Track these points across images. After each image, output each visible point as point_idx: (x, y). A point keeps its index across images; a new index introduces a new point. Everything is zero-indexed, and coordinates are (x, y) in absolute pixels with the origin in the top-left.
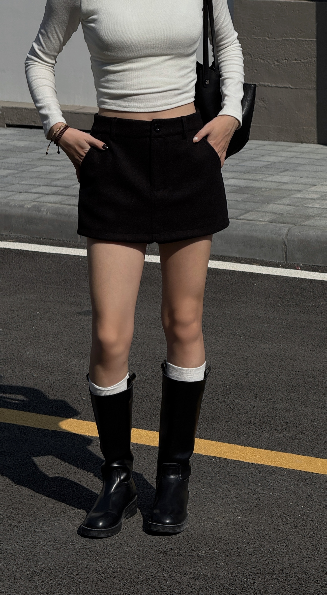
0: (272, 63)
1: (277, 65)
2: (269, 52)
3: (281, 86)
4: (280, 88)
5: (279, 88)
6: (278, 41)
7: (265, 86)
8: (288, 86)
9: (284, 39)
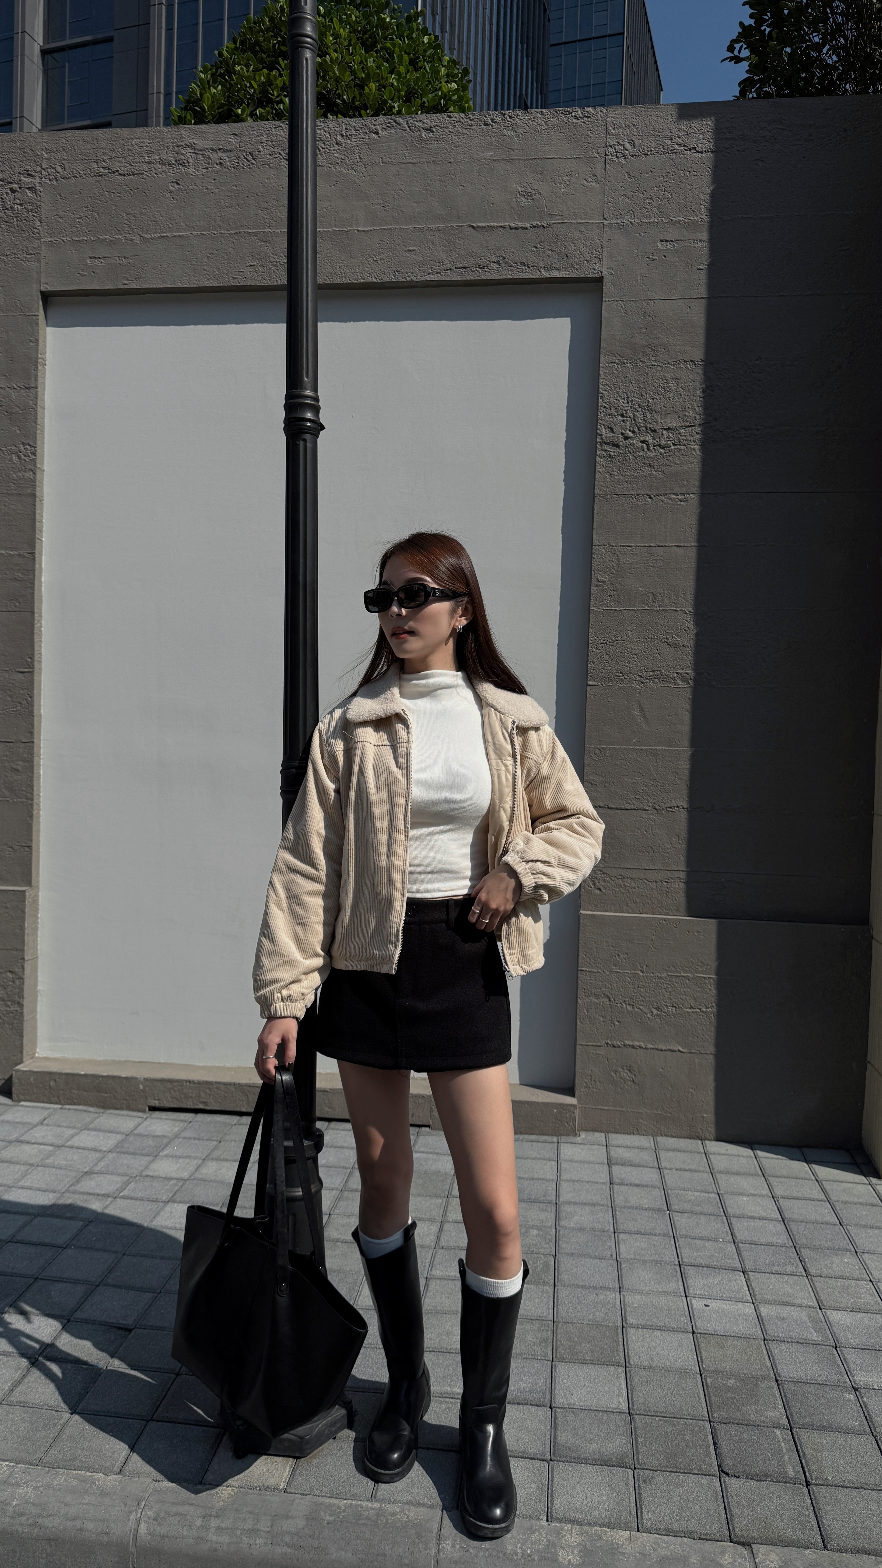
0: (646, 1010)
1: (657, 1015)
2: (643, 995)
3: (664, 1048)
4: (661, 1050)
5: (660, 1052)
6: (661, 978)
7: (633, 1047)
8: (676, 1049)
9: (669, 974)
